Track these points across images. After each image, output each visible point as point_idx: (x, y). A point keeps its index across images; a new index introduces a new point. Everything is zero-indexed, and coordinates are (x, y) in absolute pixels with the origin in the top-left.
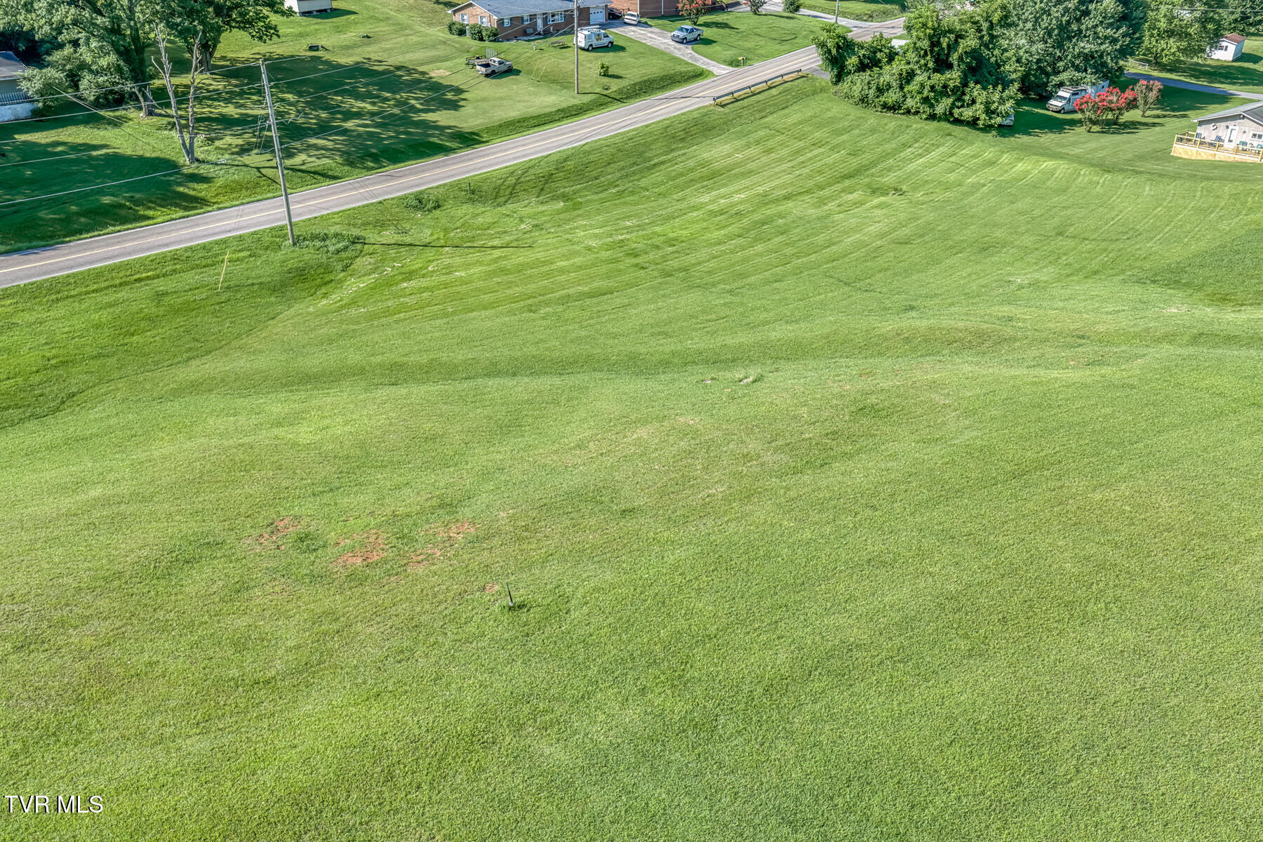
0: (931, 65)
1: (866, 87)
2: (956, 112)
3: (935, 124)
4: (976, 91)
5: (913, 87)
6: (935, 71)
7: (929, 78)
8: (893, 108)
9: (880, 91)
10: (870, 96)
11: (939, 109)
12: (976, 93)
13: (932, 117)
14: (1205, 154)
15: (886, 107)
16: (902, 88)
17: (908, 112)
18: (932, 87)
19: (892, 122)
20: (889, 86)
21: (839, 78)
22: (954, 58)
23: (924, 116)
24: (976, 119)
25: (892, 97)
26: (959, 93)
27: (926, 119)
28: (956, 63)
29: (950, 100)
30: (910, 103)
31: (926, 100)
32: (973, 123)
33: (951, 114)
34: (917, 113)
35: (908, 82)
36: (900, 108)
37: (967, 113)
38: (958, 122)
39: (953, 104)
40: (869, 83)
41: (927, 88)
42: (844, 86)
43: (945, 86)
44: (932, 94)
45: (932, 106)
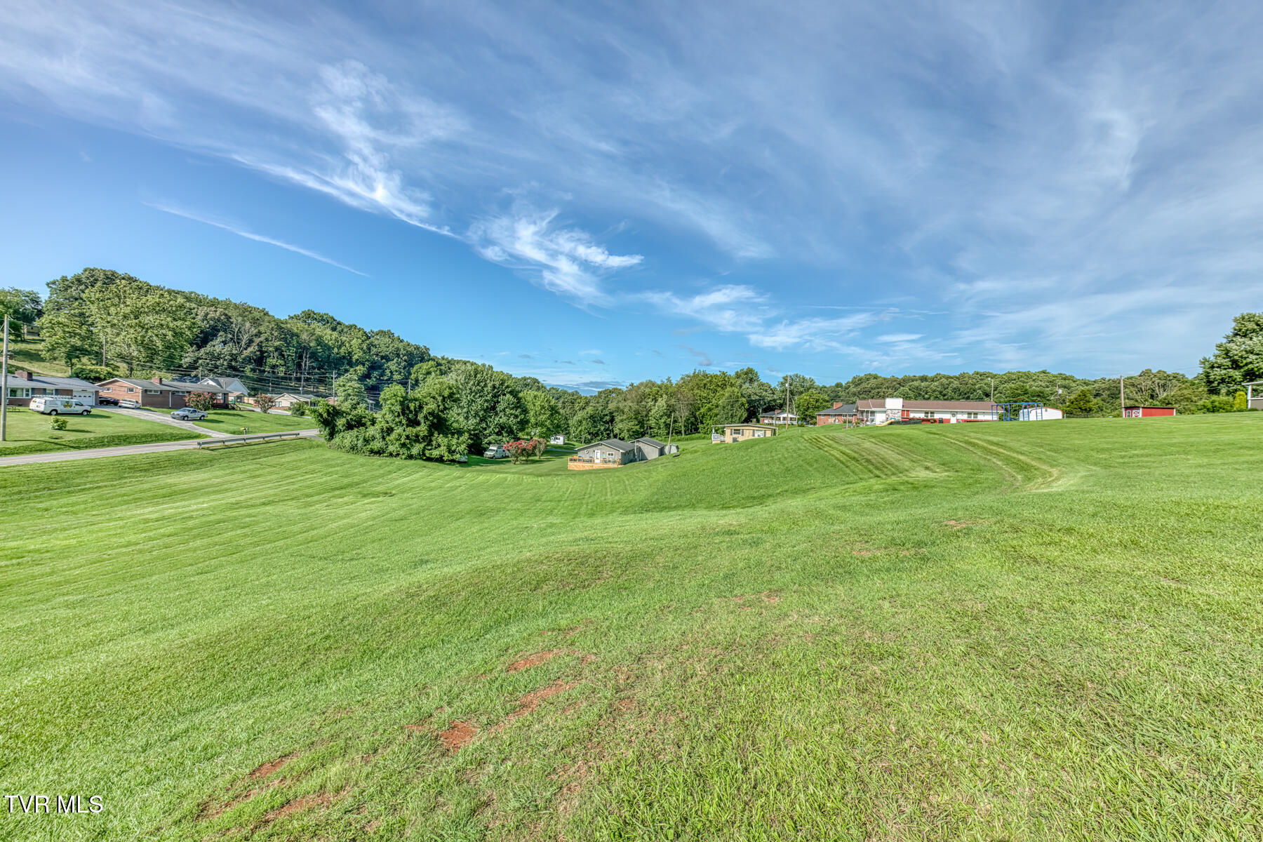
0: (404, 422)
1: (355, 439)
2: (427, 453)
3: (413, 461)
4: (440, 439)
5: (393, 436)
6: (408, 426)
7: (404, 431)
8: (379, 453)
9: (366, 441)
10: (359, 445)
11: (415, 451)
12: (440, 440)
13: (410, 457)
14: (587, 466)
15: (372, 451)
16: (384, 438)
17: (391, 455)
18: (408, 437)
19: (377, 461)
20: (374, 438)
21: (332, 435)
22: (420, 417)
23: (404, 457)
24: (442, 457)
25: (377, 445)
26: (428, 439)
27: (405, 459)
28: (422, 421)
29: (422, 445)
30: (391, 448)
31: (403, 445)
32: (440, 460)
33: (424, 454)
34: (398, 455)
35: (389, 435)
36: (384, 452)
37: (435, 453)
38: (429, 459)
39: (424, 448)
40: (357, 436)
41: (404, 437)
42: (337, 440)
43: (417, 436)
44: (408, 441)
45: (409, 449)
